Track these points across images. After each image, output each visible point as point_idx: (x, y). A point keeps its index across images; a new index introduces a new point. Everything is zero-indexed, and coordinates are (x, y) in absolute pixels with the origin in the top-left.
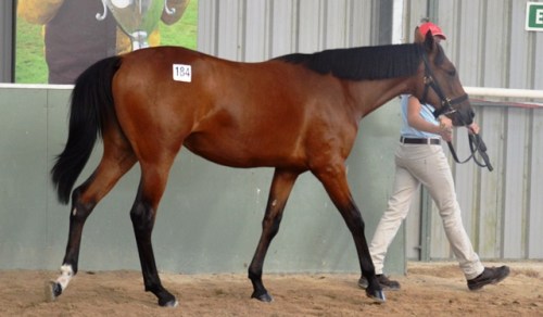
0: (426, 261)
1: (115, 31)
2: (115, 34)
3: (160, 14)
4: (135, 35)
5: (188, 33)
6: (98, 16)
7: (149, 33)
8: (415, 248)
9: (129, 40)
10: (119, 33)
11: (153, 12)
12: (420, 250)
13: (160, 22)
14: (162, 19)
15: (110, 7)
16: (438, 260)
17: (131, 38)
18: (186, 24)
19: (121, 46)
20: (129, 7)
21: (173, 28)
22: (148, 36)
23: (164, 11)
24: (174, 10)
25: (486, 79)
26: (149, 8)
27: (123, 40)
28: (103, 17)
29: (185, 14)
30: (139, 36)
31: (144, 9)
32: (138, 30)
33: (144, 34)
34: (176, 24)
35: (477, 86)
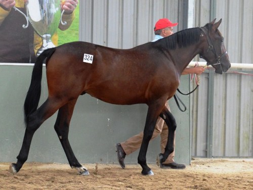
0: (209, 158)
1: (33, 34)
2: (33, 36)
3: (58, 24)
4: (44, 36)
5: (74, 35)
6: (24, 26)
7: (52, 35)
8: (204, 151)
9: (41, 39)
10: (35, 35)
11: (54, 23)
12: (206, 152)
13: (58, 30)
14: (59, 27)
15: (31, 21)
16: (217, 157)
17: (42, 37)
18: (73, 30)
19: (37, 42)
20: (41, 21)
21: (65, 32)
22: (51, 37)
23: (60, 23)
24: (66, 22)
25: (243, 59)
26: (52, 22)
27: (38, 39)
28: (26, 27)
29: (72, 25)
30: (47, 37)
31: (49, 22)
32: (46, 34)
33: (49, 35)
34: (67, 30)
35: (238, 63)
